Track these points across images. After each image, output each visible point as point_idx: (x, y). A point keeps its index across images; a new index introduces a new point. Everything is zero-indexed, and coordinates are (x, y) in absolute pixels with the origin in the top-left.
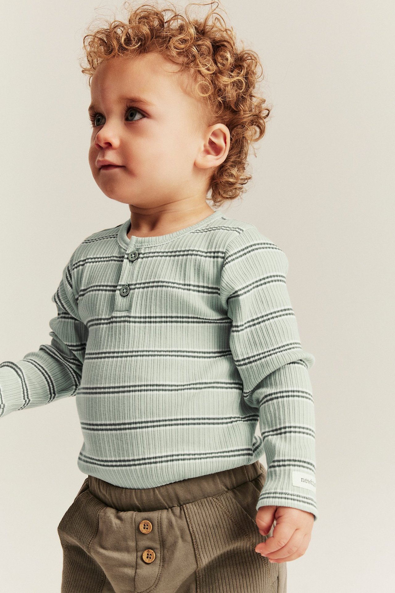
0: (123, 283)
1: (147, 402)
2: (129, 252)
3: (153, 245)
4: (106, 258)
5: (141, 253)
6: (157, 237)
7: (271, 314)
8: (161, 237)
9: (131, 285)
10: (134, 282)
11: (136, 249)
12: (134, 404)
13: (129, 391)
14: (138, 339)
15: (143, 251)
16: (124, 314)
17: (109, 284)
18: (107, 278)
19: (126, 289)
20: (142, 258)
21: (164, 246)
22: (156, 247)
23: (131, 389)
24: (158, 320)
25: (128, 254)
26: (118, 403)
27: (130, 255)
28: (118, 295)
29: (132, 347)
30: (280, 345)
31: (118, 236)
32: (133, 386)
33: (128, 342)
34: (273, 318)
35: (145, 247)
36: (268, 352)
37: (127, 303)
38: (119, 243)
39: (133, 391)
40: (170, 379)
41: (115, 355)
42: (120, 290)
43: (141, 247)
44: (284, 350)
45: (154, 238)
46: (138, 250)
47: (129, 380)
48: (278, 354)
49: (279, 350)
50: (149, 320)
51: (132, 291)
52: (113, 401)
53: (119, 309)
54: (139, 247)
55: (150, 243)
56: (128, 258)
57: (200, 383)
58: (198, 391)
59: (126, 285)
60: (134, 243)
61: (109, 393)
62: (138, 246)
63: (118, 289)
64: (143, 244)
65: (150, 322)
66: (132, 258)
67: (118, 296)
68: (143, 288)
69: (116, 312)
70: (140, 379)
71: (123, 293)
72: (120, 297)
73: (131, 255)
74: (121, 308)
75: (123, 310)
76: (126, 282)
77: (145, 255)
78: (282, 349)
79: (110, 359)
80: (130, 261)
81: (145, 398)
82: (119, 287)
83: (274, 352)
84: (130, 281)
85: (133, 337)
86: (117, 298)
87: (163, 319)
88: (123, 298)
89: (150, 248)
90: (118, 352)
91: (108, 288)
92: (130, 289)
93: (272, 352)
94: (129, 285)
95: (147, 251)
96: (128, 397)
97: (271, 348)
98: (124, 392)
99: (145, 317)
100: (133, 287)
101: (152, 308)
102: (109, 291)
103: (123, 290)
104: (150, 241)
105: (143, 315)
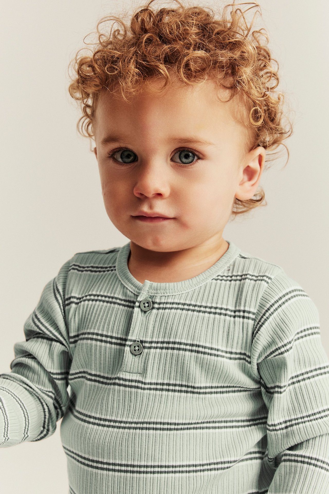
0: (134, 338)
1: (161, 487)
2: (141, 300)
3: (171, 294)
4: (106, 297)
5: (156, 303)
6: (175, 283)
7: (303, 374)
8: (179, 284)
9: (145, 342)
10: (149, 339)
11: (149, 296)
12: (144, 488)
13: (140, 472)
14: (152, 408)
15: (158, 300)
16: (134, 377)
17: (114, 335)
18: (110, 326)
19: (138, 346)
20: (158, 309)
21: (184, 295)
22: (174, 296)
23: (142, 469)
24: (177, 388)
25: (140, 302)
26: (125, 484)
27: (142, 304)
28: (128, 352)
29: (143, 417)
30: (310, 413)
31: (116, 268)
32: (144, 466)
33: (139, 412)
34: (304, 379)
35: (160, 295)
36: (295, 419)
37: (140, 364)
38: (121, 280)
39: (144, 472)
40: (188, 458)
41: (122, 425)
42: (130, 346)
43: (156, 295)
44: (314, 420)
45: (172, 284)
46: (151, 297)
47: (139, 458)
48: (307, 424)
49: (309, 419)
50: (167, 387)
51: (146, 351)
52: (119, 481)
53: (128, 369)
54: (153, 295)
55: (168, 291)
56: (139, 307)
57: (222, 463)
58: (220, 472)
59: (138, 341)
60: (147, 289)
61: (114, 470)
62: (152, 293)
63: (128, 345)
64: (158, 291)
65: (168, 390)
66: (145, 307)
67: (127, 354)
68: (162, 348)
69: (124, 373)
70: (153, 459)
71: (135, 350)
72: (130, 355)
73: (144, 304)
74: (132, 369)
75: (134, 372)
76: (137, 338)
77: (161, 306)
78: (312, 418)
79: (116, 429)
80: (142, 310)
81: (159, 481)
82: (128, 343)
83: (303, 420)
84: (143, 337)
85: (146, 406)
86: (127, 357)
87: (184, 389)
88: (134, 356)
89: (167, 297)
90: (126, 423)
91: (114, 340)
92: (144, 347)
93: (300, 421)
94: (142, 342)
95: (163, 301)
96: (138, 479)
97: (299, 416)
98: (133, 472)
99: (163, 384)
100: (147, 345)
101: (172, 375)
102: (115, 344)
103: (135, 347)
104: (167, 288)
105: (160, 381)
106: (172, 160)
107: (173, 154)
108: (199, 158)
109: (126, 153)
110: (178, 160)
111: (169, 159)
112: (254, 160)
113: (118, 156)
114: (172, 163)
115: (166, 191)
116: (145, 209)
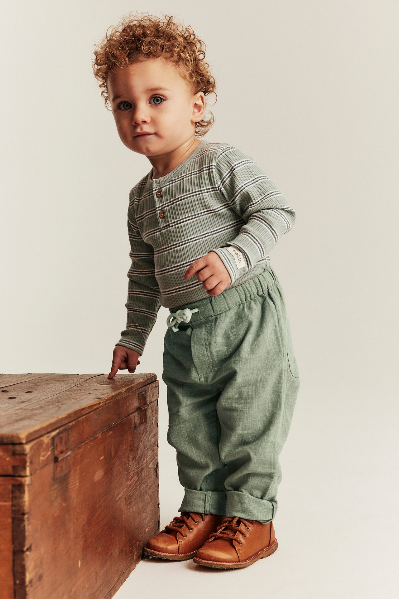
106: (149, 103)
107: (150, 100)
108: (164, 100)
109: (126, 104)
110: (153, 103)
111: (148, 102)
112: (198, 99)
113: (122, 106)
114: (150, 105)
115: (148, 120)
116: (139, 130)
